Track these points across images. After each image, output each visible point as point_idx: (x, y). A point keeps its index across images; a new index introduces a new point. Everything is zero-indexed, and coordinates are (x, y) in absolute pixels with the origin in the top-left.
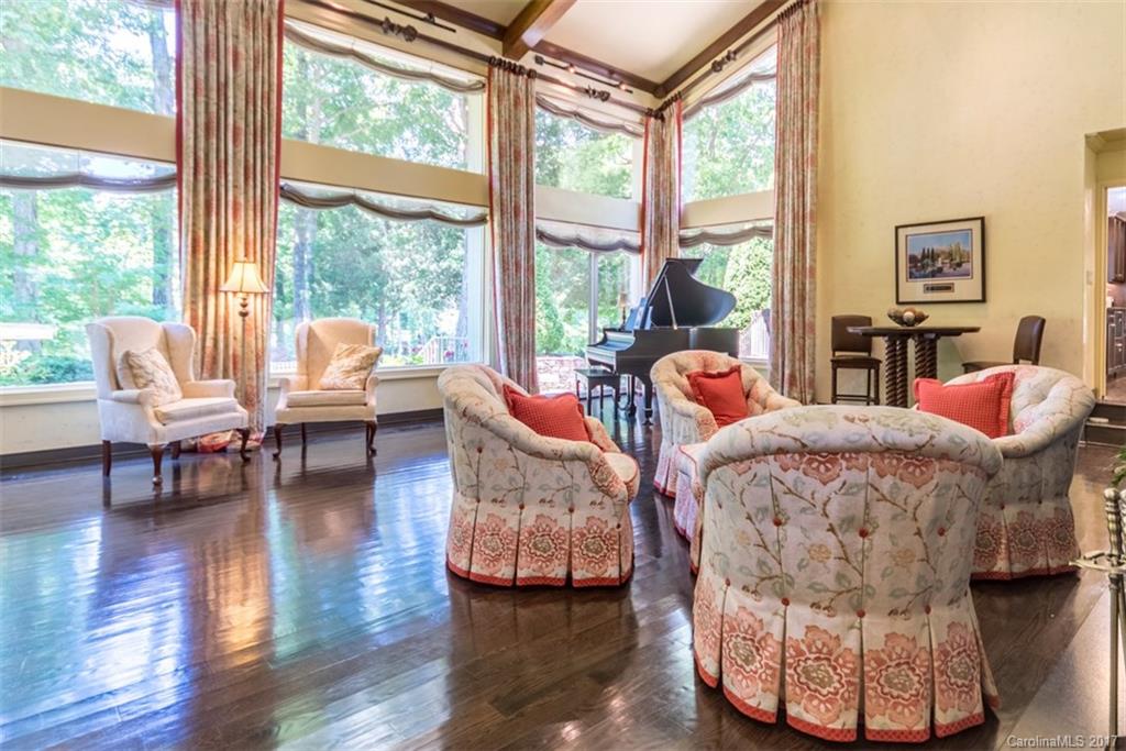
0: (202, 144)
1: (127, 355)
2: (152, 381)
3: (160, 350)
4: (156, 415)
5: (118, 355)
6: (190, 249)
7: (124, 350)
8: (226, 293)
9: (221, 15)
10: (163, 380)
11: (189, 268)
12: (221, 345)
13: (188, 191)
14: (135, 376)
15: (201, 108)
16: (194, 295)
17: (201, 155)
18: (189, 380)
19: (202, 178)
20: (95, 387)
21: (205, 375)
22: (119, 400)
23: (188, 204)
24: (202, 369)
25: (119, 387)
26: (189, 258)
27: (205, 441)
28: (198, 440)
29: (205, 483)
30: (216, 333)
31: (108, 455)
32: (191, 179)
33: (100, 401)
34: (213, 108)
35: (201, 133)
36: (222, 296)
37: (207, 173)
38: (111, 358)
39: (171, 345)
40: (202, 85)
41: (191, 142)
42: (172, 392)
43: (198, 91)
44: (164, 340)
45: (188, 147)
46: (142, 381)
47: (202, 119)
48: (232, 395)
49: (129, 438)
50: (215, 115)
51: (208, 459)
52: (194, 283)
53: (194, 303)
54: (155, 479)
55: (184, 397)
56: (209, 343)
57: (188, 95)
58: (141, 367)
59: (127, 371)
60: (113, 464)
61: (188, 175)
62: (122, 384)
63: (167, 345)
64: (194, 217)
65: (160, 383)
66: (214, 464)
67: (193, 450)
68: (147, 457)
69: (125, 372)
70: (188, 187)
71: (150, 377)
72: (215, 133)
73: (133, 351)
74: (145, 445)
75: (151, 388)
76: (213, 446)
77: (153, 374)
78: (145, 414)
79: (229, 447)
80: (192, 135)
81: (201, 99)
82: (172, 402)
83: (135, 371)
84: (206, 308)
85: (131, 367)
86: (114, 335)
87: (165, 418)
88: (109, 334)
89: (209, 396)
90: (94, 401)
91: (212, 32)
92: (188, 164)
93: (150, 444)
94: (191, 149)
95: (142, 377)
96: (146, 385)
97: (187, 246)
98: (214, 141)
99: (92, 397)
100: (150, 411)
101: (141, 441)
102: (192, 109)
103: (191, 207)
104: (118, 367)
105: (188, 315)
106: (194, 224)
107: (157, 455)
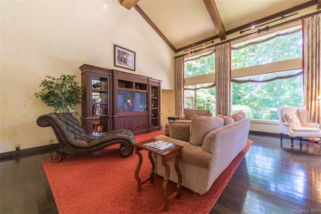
0: (310, 61)
1: (285, 115)
2: (292, 121)
3: (296, 114)
4: (292, 129)
5: (283, 115)
6: (306, 89)
7: (285, 114)
8: (319, 100)
9: (318, 24)
10: (295, 121)
11: (306, 94)
12: (317, 114)
13: (306, 75)
14: (287, 120)
15: (310, 52)
16: (308, 101)
17: (310, 64)
18: (305, 122)
19: (310, 70)
20: (279, 121)
21: (311, 122)
22: (283, 125)
23: (306, 78)
24: (310, 120)
25: (284, 122)
26: (306, 91)
27: (311, 139)
28: (308, 138)
29: (311, 150)
30: (315, 111)
31: (282, 136)
32: (307, 71)
33: (280, 124)
34: (314, 51)
35: (310, 59)
36: (317, 101)
37: (312, 69)
38: (282, 116)
39: (299, 113)
40: (310, 46)
41: (307, 62)
42: (298, 125)
43: (309, 48)
44: (297, 112)
45: (306, 63)
46: (289, 121)
47: (310, 55)
48: (319, 127)
49: (286, 133)
50: (315, 52)
51: (311, 144)
52: (308, 98)
53: (308, 103)
54: (292, 144)
55: (302, 126)
56: (313, 113)
57: (306, 50)
58: (289, 118)
59: (286, 119)
60: (283, 139)
61: (306, 70)
62: (285, 121)
63: (298, 113)
64: (308, 81)
65: (294, 122)
66: (314, 146)
67: (307, 140)
68: (289, 138)
69: (285, 118)
70: (306, 73)
71: (291, 121)
72: (315, 57)
73: (287, 114)
74: (289, 136)
75: (292, 123)
76: (313, 141)
77: (292, 120)
78: (289, 129)
79: (318, 142)
80: (307, 60)
81: (310, 50)
82: (298, 127)
83: (287, 119)
84: (311, 104)
85: (286, 118)
86: (283, 110)
87: (295, 131)
88: (282, 110)
89: (310, 127)
90: (279, 124)
91: (314, 30)
92: (306, 68)
93: (290, 136)
94: (307, 64)
95: (289, 120)
96: (290, 122)
97: (305, 89)
98: (315, 59)
99: (279, 123)
100: (291, 128)
101: (288, 135)
102: (307, 53)
103: (307, 78)
104: (283, 117)
105: (305, 106)
106: (308, 83)
107: (292, 139)
